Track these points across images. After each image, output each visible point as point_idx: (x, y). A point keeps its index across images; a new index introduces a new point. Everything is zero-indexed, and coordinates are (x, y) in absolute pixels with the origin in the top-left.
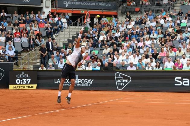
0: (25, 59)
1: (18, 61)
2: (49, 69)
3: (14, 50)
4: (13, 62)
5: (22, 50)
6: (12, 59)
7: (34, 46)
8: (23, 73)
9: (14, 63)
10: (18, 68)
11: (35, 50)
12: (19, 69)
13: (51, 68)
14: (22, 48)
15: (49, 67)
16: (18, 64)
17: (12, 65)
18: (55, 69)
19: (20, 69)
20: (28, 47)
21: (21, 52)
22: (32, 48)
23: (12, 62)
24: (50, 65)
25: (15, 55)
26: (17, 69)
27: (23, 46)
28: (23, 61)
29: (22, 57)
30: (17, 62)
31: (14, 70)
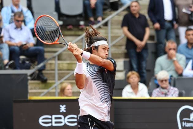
0: (70, 57)
1: (44, 67)
2: (157, 95)
3: (31, 25)
4: (28, 68)
5: (61, 23)
6: (22, 57)
7: (104, 10)
8: (63, 108)
9: (29, 72)
10: (46, 91)
11: (106, 24)
12: (49, 94)
13: (165, 91)
14: (61, 16)
15: (158, 86)
16: (46, 77)
17: (24, 80)
18: (180, 95)
19: (53, 94)
20: (80, 15)
21: (56, 31)
22: (96, 19)
23: (22, 68)
24: (162, 81)
25: (35, 45)
26: (39, 94)
27: (64, 10)
28: (64, 64)
29: (60, 51)
30: (40, 70)
31: (31, 97)
